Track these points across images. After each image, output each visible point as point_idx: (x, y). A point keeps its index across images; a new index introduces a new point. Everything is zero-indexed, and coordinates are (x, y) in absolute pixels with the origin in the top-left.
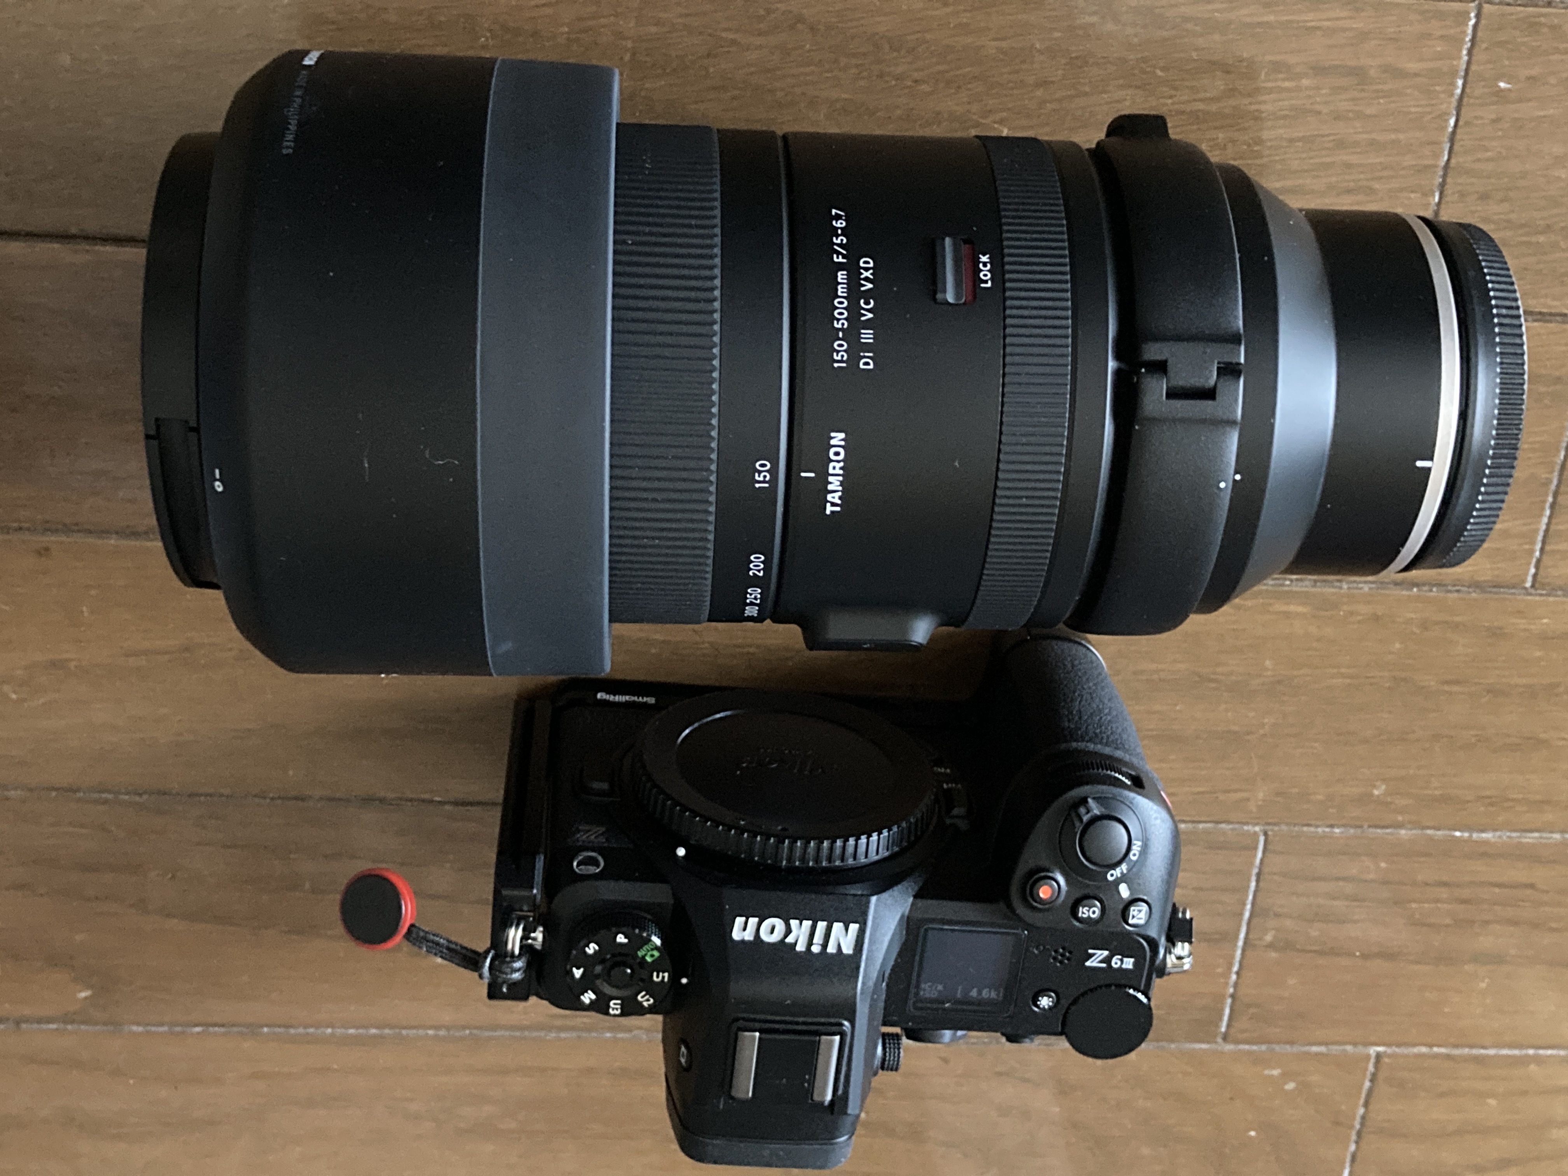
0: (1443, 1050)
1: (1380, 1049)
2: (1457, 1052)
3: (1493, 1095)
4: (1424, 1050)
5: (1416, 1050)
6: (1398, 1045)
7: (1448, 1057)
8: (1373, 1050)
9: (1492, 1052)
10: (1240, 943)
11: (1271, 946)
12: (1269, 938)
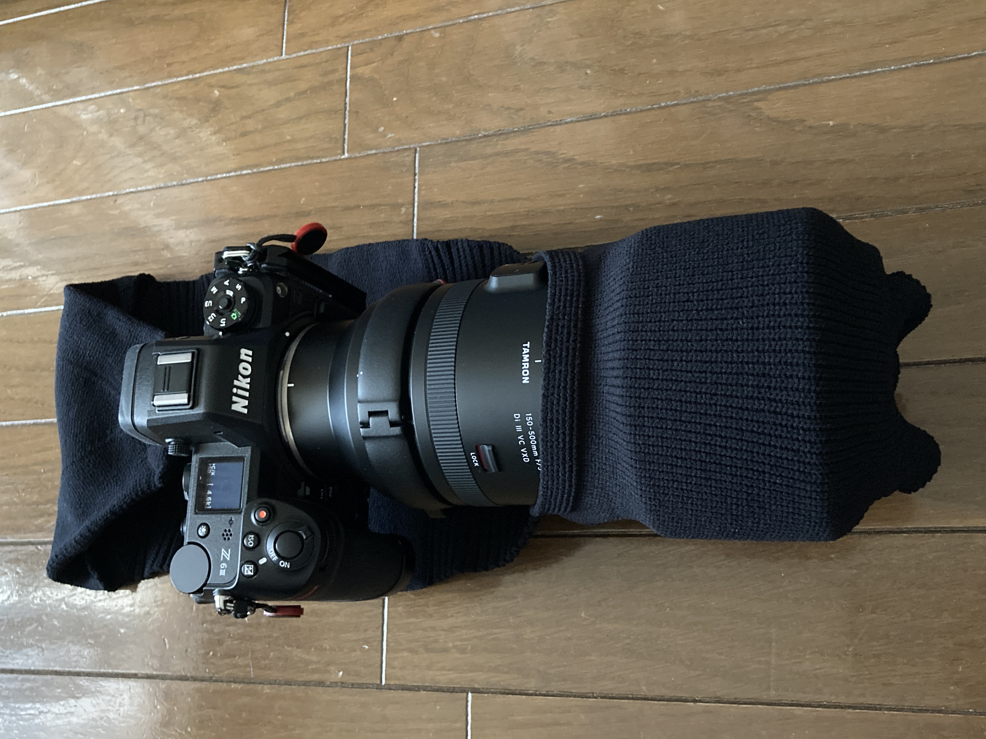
0: (315, 161)
1: (343, 157)
2: (309, 161)
3: (289, 141)
4: (324, 160)
5: (327, 160)
6: (336, 160)
7: (312, 158)
8: (346, 155)
9: (293, 164)
10: (416, 204)
11: (402, 205)
12: (403, 210)
